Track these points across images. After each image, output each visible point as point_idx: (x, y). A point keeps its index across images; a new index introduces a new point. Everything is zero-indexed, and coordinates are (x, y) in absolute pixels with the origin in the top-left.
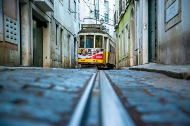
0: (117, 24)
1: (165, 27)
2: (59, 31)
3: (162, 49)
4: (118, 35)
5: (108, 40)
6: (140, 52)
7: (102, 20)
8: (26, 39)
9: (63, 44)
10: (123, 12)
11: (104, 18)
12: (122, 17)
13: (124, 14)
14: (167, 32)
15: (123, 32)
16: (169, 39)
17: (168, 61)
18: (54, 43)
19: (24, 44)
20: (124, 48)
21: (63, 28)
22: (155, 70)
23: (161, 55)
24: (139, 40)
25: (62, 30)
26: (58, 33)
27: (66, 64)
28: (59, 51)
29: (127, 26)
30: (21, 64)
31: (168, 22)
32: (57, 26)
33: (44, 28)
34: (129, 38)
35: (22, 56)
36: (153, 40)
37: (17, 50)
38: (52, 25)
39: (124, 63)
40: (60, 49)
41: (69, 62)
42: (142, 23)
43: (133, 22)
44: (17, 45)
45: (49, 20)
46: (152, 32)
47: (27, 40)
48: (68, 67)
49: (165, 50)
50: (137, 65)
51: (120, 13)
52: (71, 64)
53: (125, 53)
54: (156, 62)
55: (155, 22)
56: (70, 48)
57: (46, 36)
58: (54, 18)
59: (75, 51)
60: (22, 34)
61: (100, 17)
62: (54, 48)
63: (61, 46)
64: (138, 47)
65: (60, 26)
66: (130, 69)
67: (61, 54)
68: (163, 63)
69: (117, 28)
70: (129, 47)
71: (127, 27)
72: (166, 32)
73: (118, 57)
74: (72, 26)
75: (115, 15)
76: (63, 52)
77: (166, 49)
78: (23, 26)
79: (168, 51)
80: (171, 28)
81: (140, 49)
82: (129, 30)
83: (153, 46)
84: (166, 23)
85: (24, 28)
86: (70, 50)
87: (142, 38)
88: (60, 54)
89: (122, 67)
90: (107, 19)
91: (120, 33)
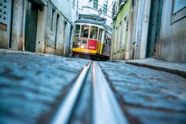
0: (115, 16)
1: (171, 19)
2: (55, 16)
3: (164, 43)
4: (116, 27)
5: (104, 32)
6: (137, 46)
7: (100, 10)
8: (17, 20)
9: (58, 30)
10: (123, 3)
11: (102, 9)
12: (121, 8)
13: (124, 5)
14: (174, 24)
15: (120, 23)
16: (175, 32)
17: (170, 58)
18: (49, 29)
19: (14, 25)
20: (121, 41)
21: (60, 14)
22: (164, 68)
23: (162, 50)
24: (138, 33)
25: (58, 16)
26: (54, 18)
27: (59, 52)
28: (54, 37)
29: (126, 17)
30: (10, 47)
31: (175, 14)
32: (54, 11)
33: (39, 11)
34: (127, 30)
35: (12, 38)
36: (153, 34)
37: (6, 31)
38: (48, 9)
39: (119, 56)
40: (55, 34)
41: (64, 50)
42: (143, 15)
43: (132, 14)
44: (6, 25)
45: (46, 3)
46: (153, 25)
47: (19, 21)
48: (62, 55)
49: (168, 46)
50: (133, 59)
51: (120, 3)
52: (65, 51)
53: (121, 46)
54: (155, 58)
55: (158, 14)
56: (66, 35)
57: (41, 20)
58: (51, 2)
59: (70, 39)
60: (14, 14)
61: (99, 8)
62: (48, 34)
63: (56, 33)
64: (136, 41)
65: (56, 11)
66: (127, 63)
67: (56, 40)
68: (164, 60)
69: (115, 19)
70: (126, 39)
71: (125, 19)
72: (171, 24)
73: (113, 49)
74: (70, 12)
75: (114, 6)
76: (58, 39)
77: (170, 44)
78: (16, 5)
79: (173, 47)
80: (179, 20)
81: (137, 43)
82: (128, 23)
83: (153, 40)
84: (173, 14)
85: (17, 8)
86: (66, 38)
87: (141, 30)
88: (54, 40)
89: (116, 59)
90: (105, 10)
91: (117, 25)
